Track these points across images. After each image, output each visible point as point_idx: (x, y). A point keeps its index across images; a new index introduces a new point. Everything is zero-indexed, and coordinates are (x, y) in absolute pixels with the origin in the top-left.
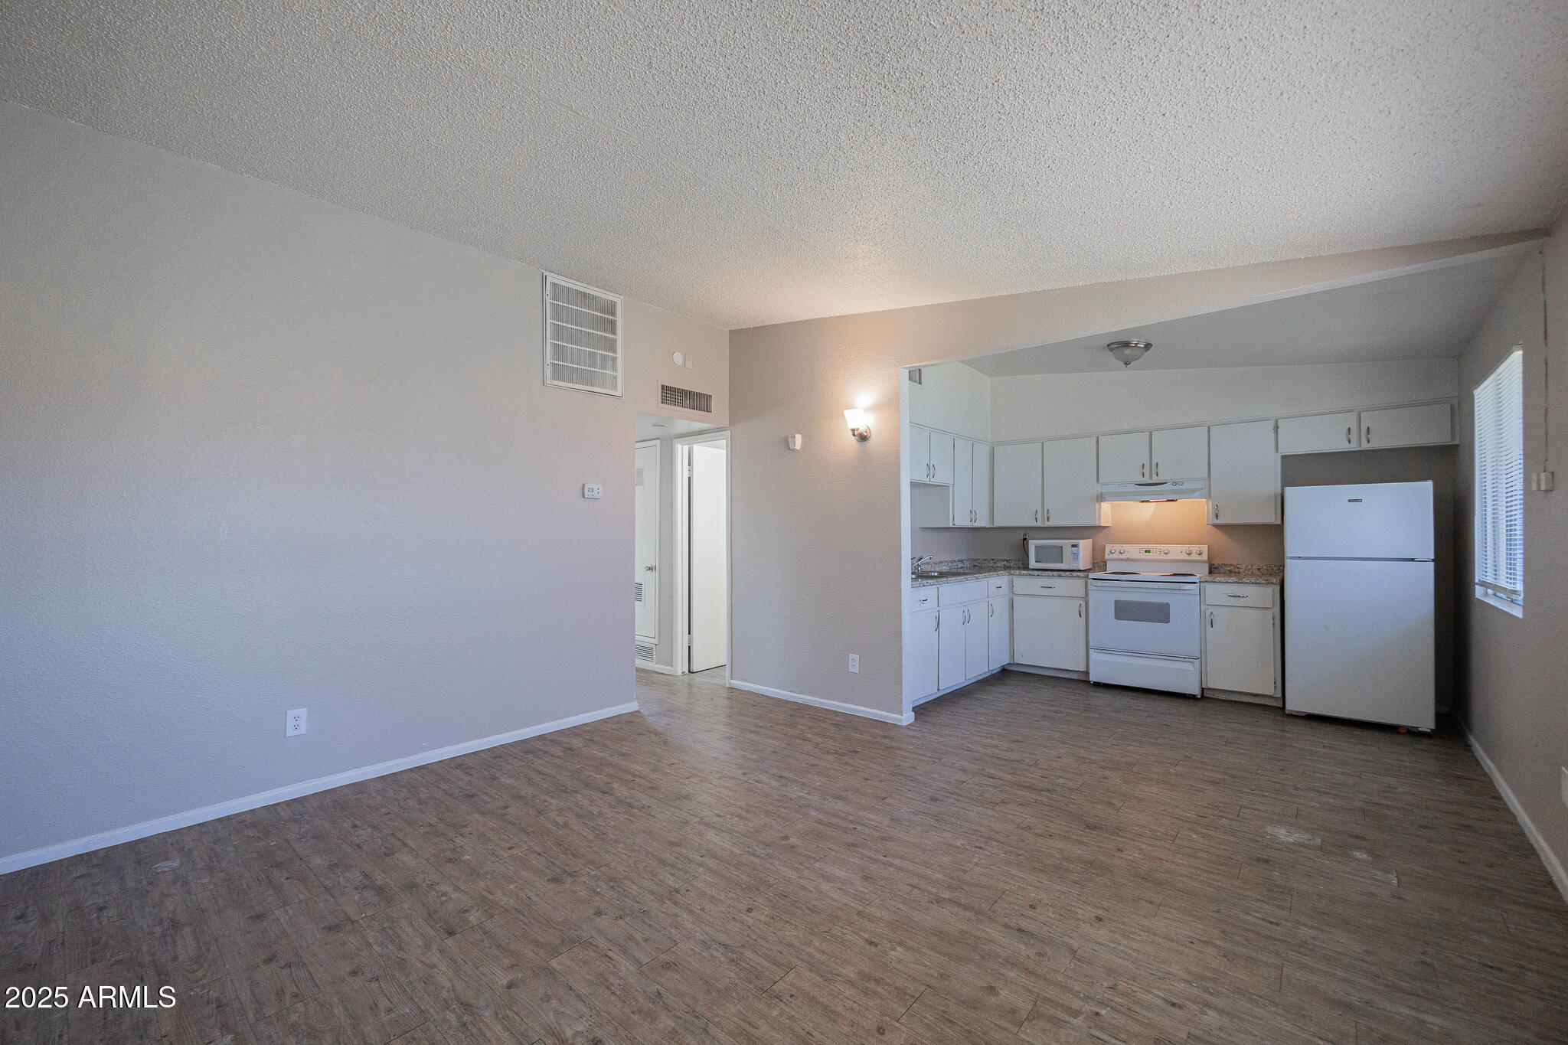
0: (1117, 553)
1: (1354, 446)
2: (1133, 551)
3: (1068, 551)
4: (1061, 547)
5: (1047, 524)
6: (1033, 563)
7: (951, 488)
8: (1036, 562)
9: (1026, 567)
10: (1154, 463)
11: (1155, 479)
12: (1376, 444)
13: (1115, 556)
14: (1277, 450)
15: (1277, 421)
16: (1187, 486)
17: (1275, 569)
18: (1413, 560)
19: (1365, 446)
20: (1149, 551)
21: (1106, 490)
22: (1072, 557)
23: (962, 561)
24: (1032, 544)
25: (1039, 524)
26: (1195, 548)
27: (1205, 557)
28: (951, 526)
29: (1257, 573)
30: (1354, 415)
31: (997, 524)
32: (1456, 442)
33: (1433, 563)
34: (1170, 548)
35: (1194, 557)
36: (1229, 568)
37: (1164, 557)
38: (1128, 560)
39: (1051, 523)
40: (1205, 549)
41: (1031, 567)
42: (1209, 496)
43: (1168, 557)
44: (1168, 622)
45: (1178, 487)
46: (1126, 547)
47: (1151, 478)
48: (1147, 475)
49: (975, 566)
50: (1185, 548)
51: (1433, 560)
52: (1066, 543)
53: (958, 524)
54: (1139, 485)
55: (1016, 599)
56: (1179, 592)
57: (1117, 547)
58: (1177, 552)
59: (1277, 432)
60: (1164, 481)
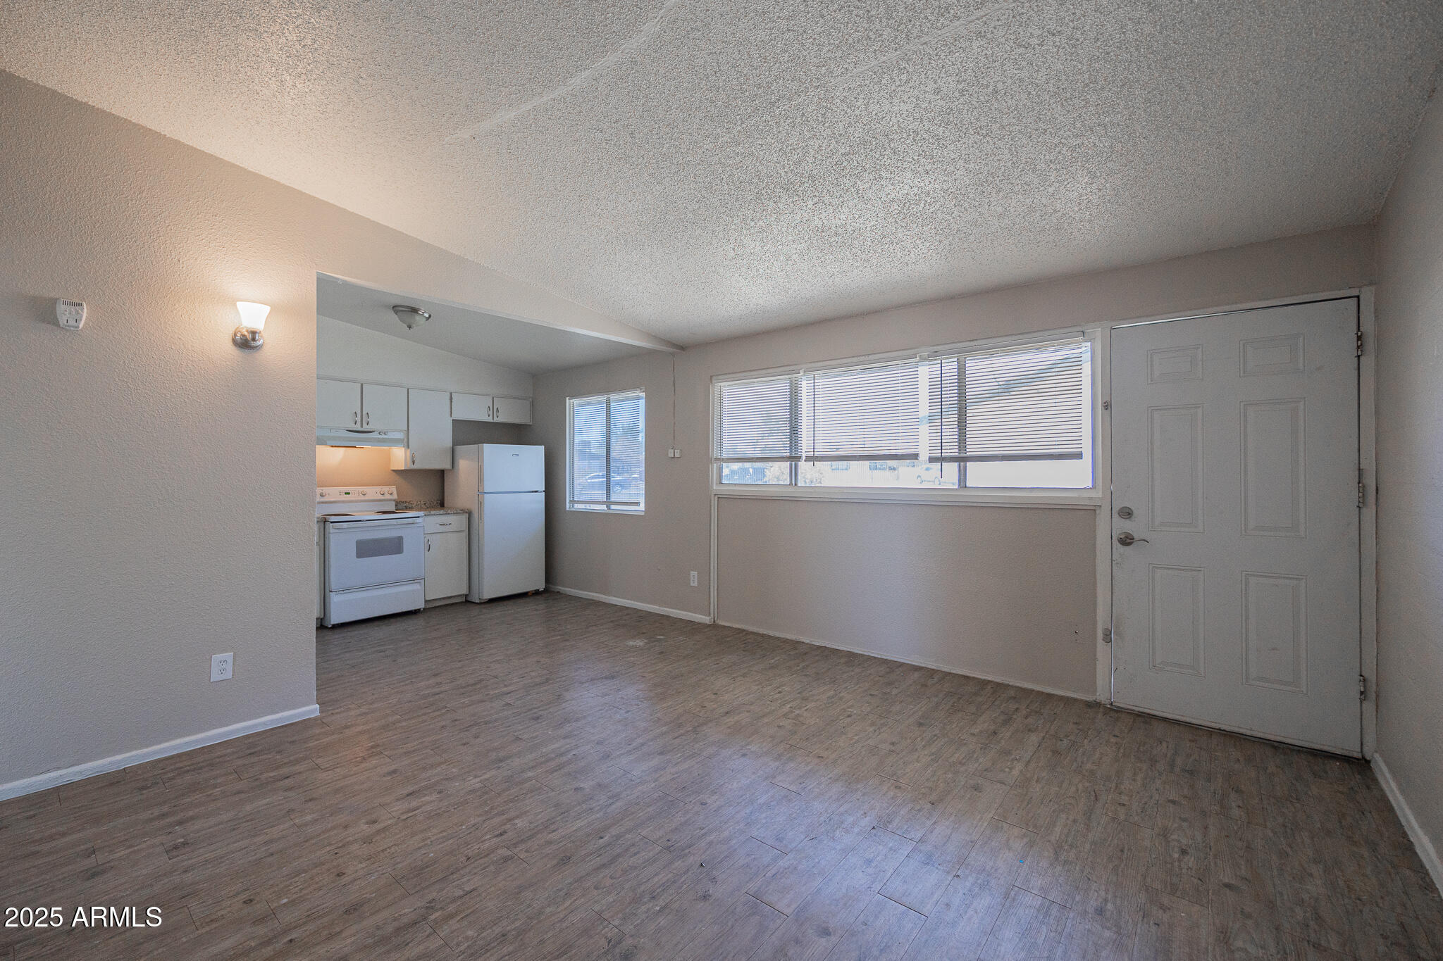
0: (319, 496)
1: (490, 419)
2: (334, 493)
10: (364, 413)
11: (366, 428)
12: (501, 418)
14: (451, 416)
15: (451, 394)
16: (391, 435)
18: (536, 491)
19: (496, 420)
20: (349, 493)
21: (320, 433)
26: (385, 489)
27: (395, 496)
30: (491, 398)
32: (531, 424)
34: (366, 490)
35: (387, 496)
37: (363, 498)
38: (335, 502)
40: (393, 489)
42: (408, 446)
43: (366, 498)
44: (402, 552)
45: (383, 436)
46: (326, 490)
47: (362, 426)
48: (359, 423)
50: (378, 489)
51: (544, 492)
54: (350, 431)
57: (319, 490)
58: (373, 492)
59: (451, 402)
60: (371, 430)
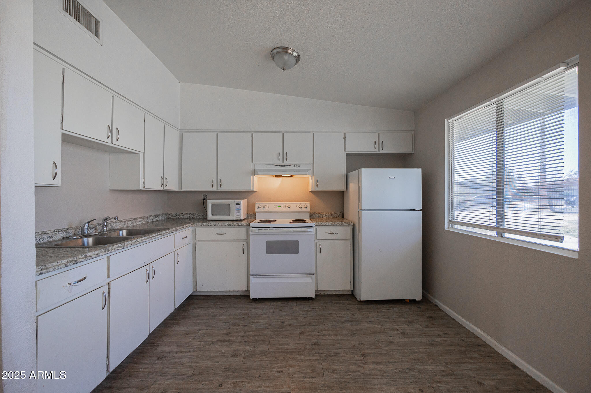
0: (262, 208)
1: (376, 151)
2: (271, 206)
3: (233, 207)
4: (230, 205)
5: (220, 189)
6: (210, 216)
7: (141, 155)
8: (212, 215)
9: (204, 219)
10: (285, 153)
11: (286, 162)
13: (262, 209)
14: (345, 151)
15: (345, 134)
16: (302, 167)
17: (338, 214)
19: (381, 151)
20: (280, 207)
21: (257, 167)
22: (236, 211)
23: (157, 216)
24: (210, 203)
25: (214, 189)
26: (303, 204)
27: (308, 209)
28: (141, 188)
29: (330, 216)
30: (377, 134)
31: (184, 188)
34: (290, 204)
35: (304, 209)
36: (318, 215)
37: (288, 210)
38: (269, 212)
39: (223, 188)
40: (308, 204)
41: (209, 219)
42: (313, 174)
43: (291, 210)
44: (297, 252)
45: (297, 168)
46: (267, 204)
47: (283, 162)
48: (281, 159)
49: (169, 218)
50: (298, 204)
51: (421, 210)
52: (232, 202)
53: (148, 187)
54: (276, 165)
55: (198, 245)
57: (262, 204)
58: (295, 206)
59: (345, 140)
60: (290, 164)
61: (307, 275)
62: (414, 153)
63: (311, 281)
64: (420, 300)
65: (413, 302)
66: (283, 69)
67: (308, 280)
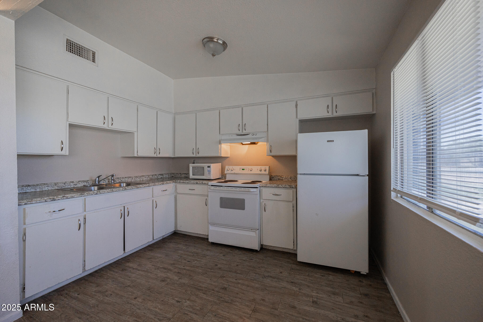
0: (230, 170)
1: (330, 115)
2: (237, 169)
3: (206, 169)
4: (204, 167)
5: (198, 155)
6: (191, 176)
7: (136, 134)
8: (193, 175)
9: (187, 178)
10: (244, 124)
11: (244, 132)
12: (340, 113)
13: (229, 172)
14: (297, 117)
15: (297, 102)
16: (258, 135)
18: (358, 175)
19: (335, 115)
20: (244, 169)
21: (224, 137)
22: (207, 172)
24: (191, 166)
25: (194, 156)
26: (263, 168)
27: (267, 172)
28: (136, 155)
29: (290, 180)
30: (330, 98)
31: (177, 155)
32: (374, 112)
33: (368, 177)
34: (252, 168)
35: (263, 172)
36: (278, 178)
37: (250, 172)
38: (234, 174)
39: (200, 155)
40: (267, 168)
41: (190, 178)
42: (267, 141)
43: (252, 172)
44: (243, 209)
45: (254, 136)
46: (235, 167)
47: (242, 131)
48: (241, 130)
50: (259, 167)
51: (368, 175)
52: (205, 165)
53: (140, 154)
54: (238, 135)
55: (178, 195)
56: (249, 193)
57: (231, 167)
58: (256, 170)
59: (296, 107)
60: (248, 133)
61: (252, 229)
62: (375, 113)
63: (255, 235)
64: (366, 274)
65: (357, 274)
66: (213, 55)
67: (253, 234)
